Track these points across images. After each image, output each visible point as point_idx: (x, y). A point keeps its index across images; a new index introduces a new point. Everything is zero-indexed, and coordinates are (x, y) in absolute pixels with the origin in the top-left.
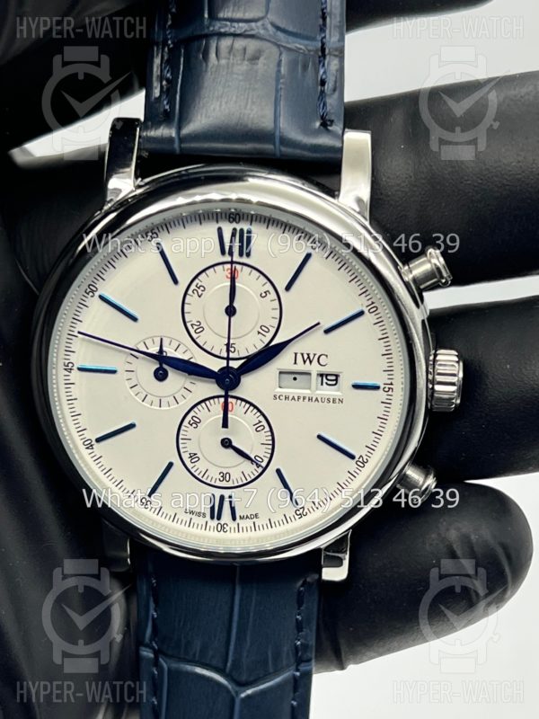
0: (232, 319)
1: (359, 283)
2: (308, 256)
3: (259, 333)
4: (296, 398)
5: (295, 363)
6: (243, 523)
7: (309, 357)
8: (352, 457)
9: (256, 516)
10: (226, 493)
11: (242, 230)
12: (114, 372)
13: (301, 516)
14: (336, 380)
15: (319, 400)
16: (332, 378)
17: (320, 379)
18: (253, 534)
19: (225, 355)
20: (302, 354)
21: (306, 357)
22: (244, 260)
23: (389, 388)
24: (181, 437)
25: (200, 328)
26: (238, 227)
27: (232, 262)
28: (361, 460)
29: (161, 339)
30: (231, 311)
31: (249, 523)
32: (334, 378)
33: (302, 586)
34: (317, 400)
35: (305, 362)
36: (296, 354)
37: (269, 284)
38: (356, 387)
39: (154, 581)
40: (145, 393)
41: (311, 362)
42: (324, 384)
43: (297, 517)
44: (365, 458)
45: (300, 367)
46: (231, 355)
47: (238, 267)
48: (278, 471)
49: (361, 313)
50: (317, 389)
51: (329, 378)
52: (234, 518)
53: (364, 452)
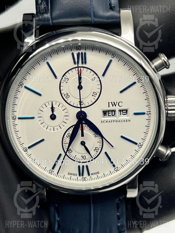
0: (81, 91)
1: (133, 70)
2: (111, 61)
3: (93, 95)
4: (111, 121)
5: (109, 107)
6: (93, 176)
7: (114, 104)
8: (136, 144)
9: (98, 173)
10: (85, 164)
11: (82, 53)
12: (33, 118)
13: (117, 171)
14: (126, 112)
15: (120, 121)
16: (125, 112)
17: (120, 112)
18: (97, 181)
19: (79, 106)
20: (112, 103)
21: (113, 103)
22: (84, 65)
23: (149, 113)
24: (64, 142)
25: (68, 96)
26: (80, 52)
27: (78, 67)
28: (140, 145)
29: (52, 102)
30: (80, 87)
31: (95, 176)
32: (125, 111)
33: (118, 201)
34: (119, 121)
35: (113, 106)
36: (109, 103)
37: (95, 74)
38: (135, 114)
39: (57, 205)
40: (47, 126)
41: (115, 105)
42: (122, 114)
43: (115, 171)
44: (141, 143)
45: (111, 108)
46: (82, 106)
47: (82, 69)
48: (106, 153)
49: (135, 83)
50: (119, 117)
51: (123, 111)
52: (89, 175)
53: (141, 141)
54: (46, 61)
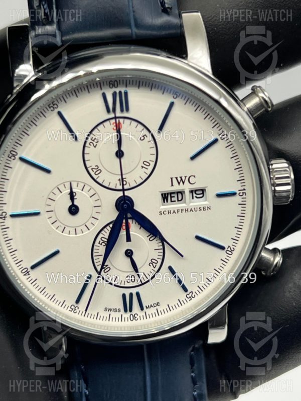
0: (122, 160)
1: (211, 119)
2: (172, 104)
3: (142, 167)
4: (176, 211)
5: (172, 185)
6: (149, 311)
7: (181, 180)
8: (222, 248)
9: (158, 304)
10: (134, 291)
11: (120, 93)
12: (37, 214)
13: (191, 298)
14: (203, 193)
15: (193, 210)
16: (200, 192)
17: (191, 194)
18: (158, 318)
19: (121, 188)
20: (177, 178)
21: (179, 179)
22: (125, 114)
23: (243, 193)
24: (94, 254)
25: (98, 170)
26: (117, 91)
27: (115, 118)
28: (229, 249)
29: (71, 183)
30: (120, 154)
31: (153, 310)
32: (201, 192)
33: (192, 351)
34: (191, 210)
35: (179, 183)
36: (172, 179)
37: (145, 130)
38: (219, 196)
39: (83, 367)
40: (63, 226)
41: (183, 183)
42: (194, 197)
43: (188, 300)
44: (232, 247)
45: (176, 187)
46: (126, 187)
47: (121, 120)
48: (170, 268)
49: (216, 141)
50: (190, 202)
51: (197, 192)
52: (142, 309)
53: (231, 243)
54: (56, 110)
